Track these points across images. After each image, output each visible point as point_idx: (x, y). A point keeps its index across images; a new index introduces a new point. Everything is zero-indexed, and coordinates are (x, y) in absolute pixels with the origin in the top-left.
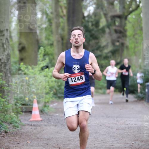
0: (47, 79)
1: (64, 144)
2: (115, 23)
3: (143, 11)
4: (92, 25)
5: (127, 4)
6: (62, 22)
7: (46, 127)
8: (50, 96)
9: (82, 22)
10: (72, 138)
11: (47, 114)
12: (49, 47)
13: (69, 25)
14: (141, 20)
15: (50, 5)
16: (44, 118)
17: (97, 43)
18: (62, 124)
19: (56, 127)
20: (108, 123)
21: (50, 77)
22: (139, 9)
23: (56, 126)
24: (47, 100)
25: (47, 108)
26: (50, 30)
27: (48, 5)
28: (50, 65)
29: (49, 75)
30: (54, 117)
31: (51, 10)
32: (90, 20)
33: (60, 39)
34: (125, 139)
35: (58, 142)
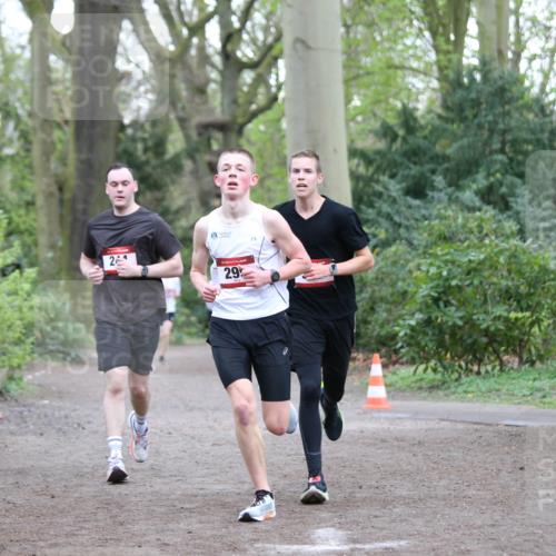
0: (18, 302)
1: (65, 486)
2: (209, 145)
3: (287, 112)
4: (146, 150)
5: (243, 92)
6: (61, 141)
7: (14, 438)
8: (25, 350)
9: (118, 141)
10: (86, 467)
11: (16, 401)
12: (22, 212)
13: (79, 150)
14: (284, 136)
15: (25, 93)
16: (7, 413)
17: (159, 201)
18: (60, 429)
19: (42, 439)
20: (191, 427)
21: (25, 296)
22: (276, 107)
23: (42, 434)
24: (15, 362)
25: (18, 385)
26: (27, 161)
27: (20, 93)
28: (24, 262)
29: (22, 289)
30: (38, 408)
31: (27, 107)
32: (139, 134)
33: (54, 189)
34: (236, 471)
35: (49, 480)
